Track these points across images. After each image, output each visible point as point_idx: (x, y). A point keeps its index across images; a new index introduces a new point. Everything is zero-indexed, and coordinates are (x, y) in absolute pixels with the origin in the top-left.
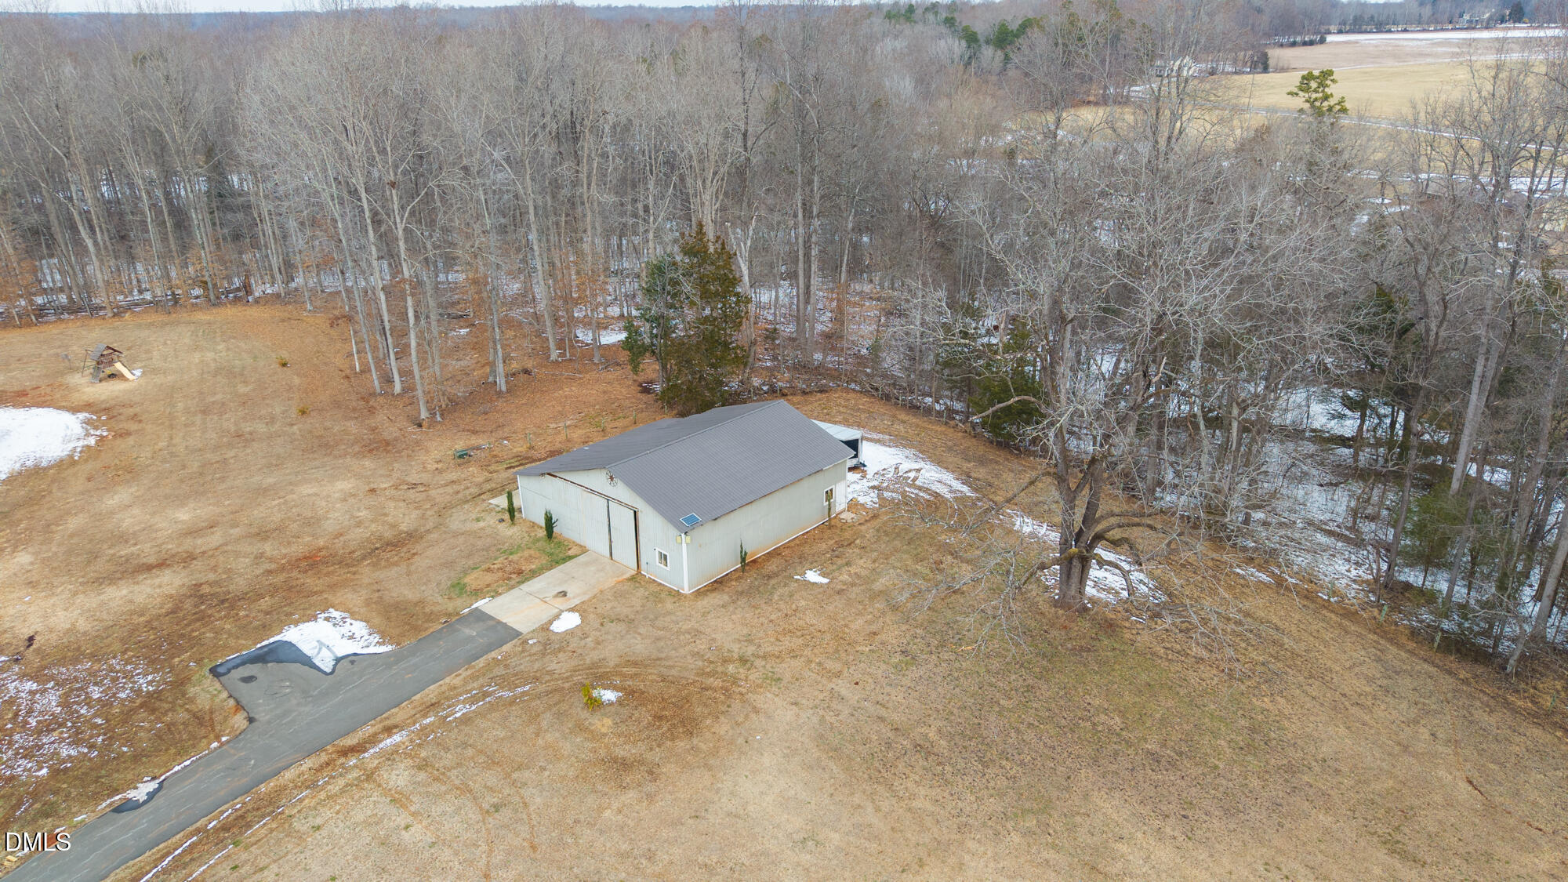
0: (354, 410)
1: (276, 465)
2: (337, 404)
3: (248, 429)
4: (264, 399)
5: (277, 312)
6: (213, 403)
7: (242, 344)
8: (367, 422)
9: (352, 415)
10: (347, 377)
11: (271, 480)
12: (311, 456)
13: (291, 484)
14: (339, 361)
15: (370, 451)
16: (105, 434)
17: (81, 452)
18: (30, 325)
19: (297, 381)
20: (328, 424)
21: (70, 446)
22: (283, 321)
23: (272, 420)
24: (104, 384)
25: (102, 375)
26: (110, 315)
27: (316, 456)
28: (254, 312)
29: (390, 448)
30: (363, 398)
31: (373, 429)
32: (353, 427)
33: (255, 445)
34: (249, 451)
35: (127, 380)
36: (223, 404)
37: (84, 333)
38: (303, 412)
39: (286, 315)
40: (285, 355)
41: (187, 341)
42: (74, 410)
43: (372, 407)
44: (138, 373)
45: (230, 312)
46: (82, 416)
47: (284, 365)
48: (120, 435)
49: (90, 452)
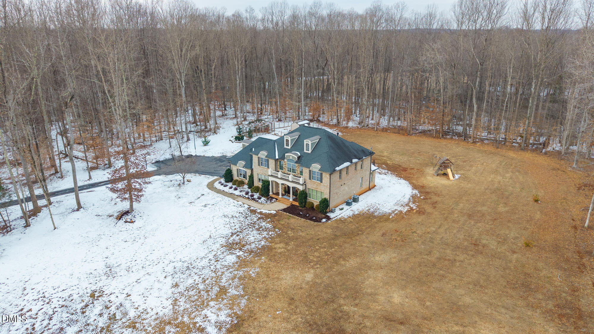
0: (567, 261)
1: (481, 286)
2: (556, 249)
3: (484, 242)
4: (509, 221)
5: (553, 163)
6: (478, 211)
7: (521, 178)
8: (573, 279)
9: (563, 265)
10: (575, 227)
11: (467, 300)
12: (510, 291)
13: (479, 314)
14: (575, 211)
15: (561, 316)
16: (414, 208)
17: (396, 214)
18: (438, 138)
19: (538, 216)
20: (540, 265)
21: (396, 208)
22: (554, 169)
23: (504, 241)
24: (438, 177)
25: (440, 172)
26: (471, 142)
27: (513, 293)
28: (540, 160)
29: (581, 323)
30: (579, 252)
31: (574, 290)
32: (558, 277)
33: (480, 258)
34: (473, 261)
35: (449, 179)
36: (483, 215)
37: (454, 147)
38: (527, 245)
39: (558, 166)
40: (541, 194)
41: (493, 166)
42: (415, 187)
43: (583, 265)
44: (457, 176)
45: (528, 156)
46: (416, 192)
47: (536, 201)
48: (421, 212)
49: (400, 216)
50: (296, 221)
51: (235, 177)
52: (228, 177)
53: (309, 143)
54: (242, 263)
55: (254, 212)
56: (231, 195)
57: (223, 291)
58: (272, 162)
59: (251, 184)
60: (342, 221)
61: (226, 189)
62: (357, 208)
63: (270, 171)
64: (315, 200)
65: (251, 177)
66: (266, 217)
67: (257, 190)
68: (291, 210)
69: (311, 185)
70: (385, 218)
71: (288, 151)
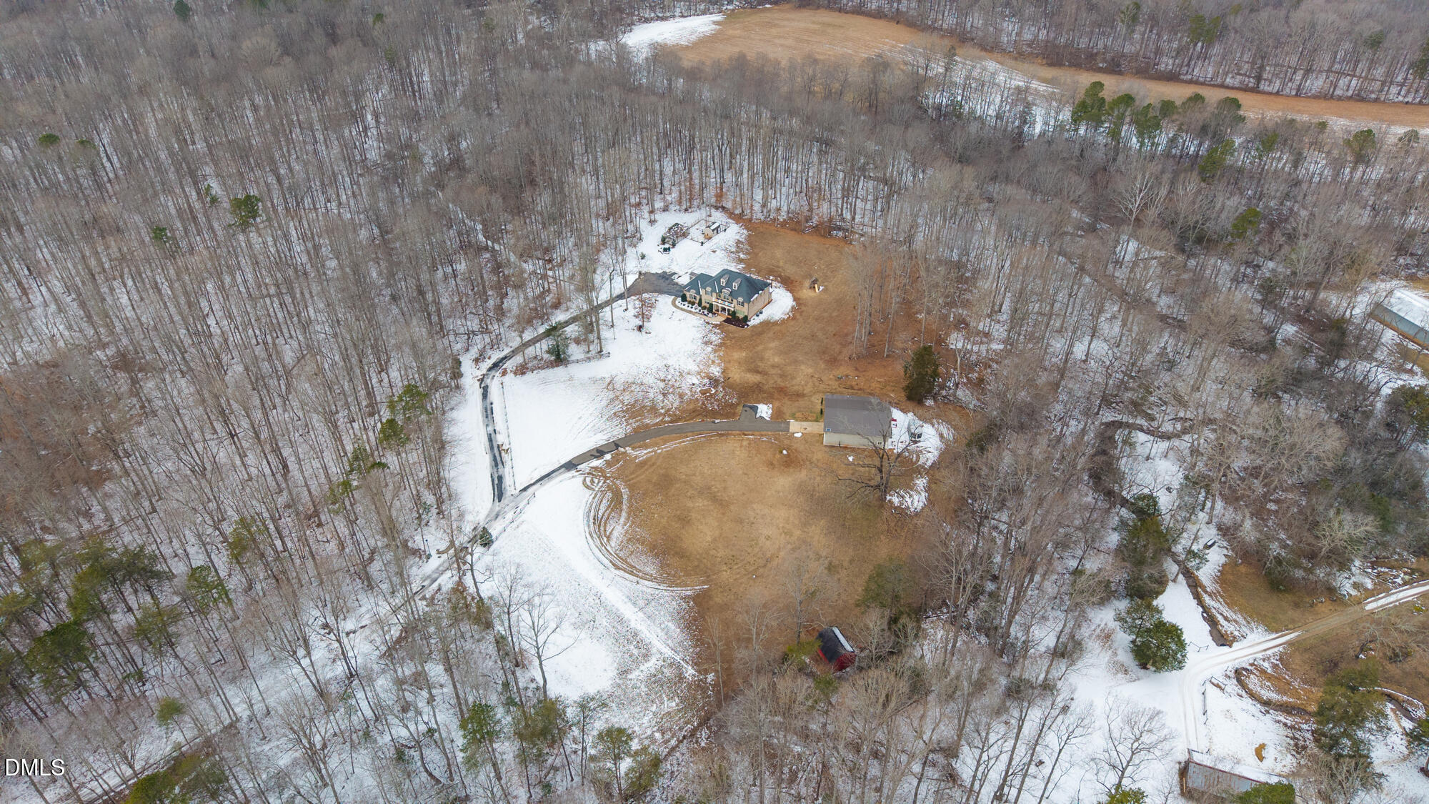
6: (823, 316)
16: (791, 315)
17: (781, 321)
21: (782, 316)
24: (810, 291)
25: (812, 287)
35: (815, 292)
42: (796, 299)
44: (820, 289)
46: (794, 303)
48: (794, 318)
49: (783, 321)
50: (732, 328)
51: (688, 299)
52: (684, 298)
53: (735, 285)
54: (715, 351)
55: (708, 323)
56: (690, 312)
57: (713, 362)
58: (714, 294)
59: (700, 304)
60: (754, 326)
61: (685, 307)
62: (762, 317)
63: (714, 299)
64: (741, 316)
65: (700, 300)
66: (715, 326)
67: (704, 308)
68: (727, 321)
69: (738, 308)
70: (775, 323)
71: (723, 288)
